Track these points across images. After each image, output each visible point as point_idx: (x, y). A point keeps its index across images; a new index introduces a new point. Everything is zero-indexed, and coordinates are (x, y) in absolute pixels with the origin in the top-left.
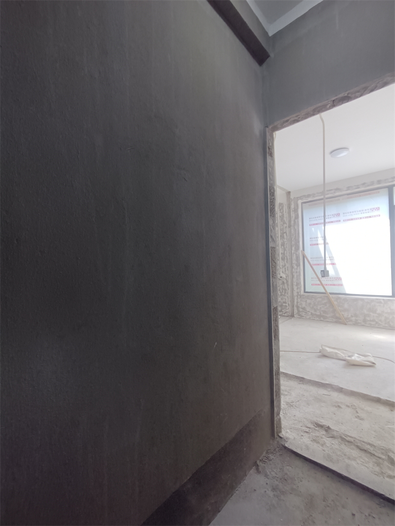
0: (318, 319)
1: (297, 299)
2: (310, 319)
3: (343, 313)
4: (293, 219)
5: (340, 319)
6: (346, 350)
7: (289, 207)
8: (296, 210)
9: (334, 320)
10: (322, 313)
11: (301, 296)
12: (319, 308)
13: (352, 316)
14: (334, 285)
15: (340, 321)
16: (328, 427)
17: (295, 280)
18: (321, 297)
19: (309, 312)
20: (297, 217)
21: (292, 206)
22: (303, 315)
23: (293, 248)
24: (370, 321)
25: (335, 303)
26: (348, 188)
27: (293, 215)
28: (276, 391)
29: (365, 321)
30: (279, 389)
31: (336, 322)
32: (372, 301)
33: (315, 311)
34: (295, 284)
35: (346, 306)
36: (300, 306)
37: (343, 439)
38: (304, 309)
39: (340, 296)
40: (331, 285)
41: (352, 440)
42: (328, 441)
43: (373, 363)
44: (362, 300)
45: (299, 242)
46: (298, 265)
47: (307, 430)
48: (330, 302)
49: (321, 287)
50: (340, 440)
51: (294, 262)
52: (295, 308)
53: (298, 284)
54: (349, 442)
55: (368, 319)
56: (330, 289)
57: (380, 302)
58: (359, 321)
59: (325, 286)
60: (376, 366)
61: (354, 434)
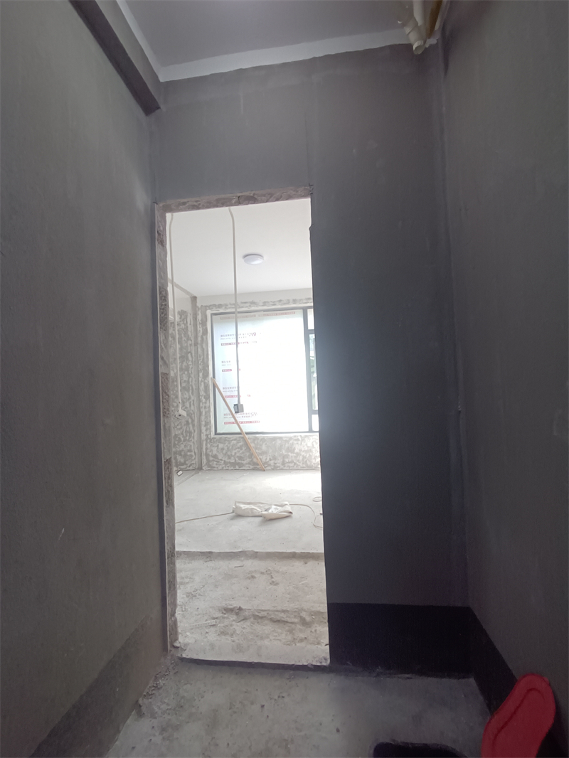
0: (232, 468)
1: (206, 445)
2: (222, 469)
3: (261, 457)
4: (200, 334)
5: (258, 465)
6: (262, 503)
7: (195, 319)
8: (204, 323)
9: (252, 467)
10: (237, 459)
11: (211, 439)
12: (233, 454)
13: (270, 460)
14: (251, 422)
15: (258, 467)
16: (240, 609)
17: (203, 418)
18: (235, 440)
19: (221, 460)
20: (205, 332)
21: (199, 317)
22: (215, 465)
23: (201, 375)
24: (289, 463)
25: (252, 445)
26: (265, 303)
27: (200, 329)
28: (169, 581)
29: (283, 463)
30: (174, 577)
31: (253, 469)
32: (291, 438)
33: (229, 458)
34: (203, 423)
35: (264, 448)
36: (210, 454)
37: (256, 617)
38: (215, 456)
39: (257, 435)
40: (247, 422)
41: (265, 614)
42: (238, 627)
43: (291, 513)
44: (281, 438)
45: (208, 366)
46: (207, 398)
47: (213, 622)
48: (246, 444)
49: (236, 425)
50: (252, 620)
51: (202, 393)
52: (204, 457)
53: (207, 423)
54: (262, 618)
55: (287, 460)
56: (247, 428)
57: (298, 440)
58: (278, 465)
59: (241, 425)
60: (292, 515)
61: (268, 606)
